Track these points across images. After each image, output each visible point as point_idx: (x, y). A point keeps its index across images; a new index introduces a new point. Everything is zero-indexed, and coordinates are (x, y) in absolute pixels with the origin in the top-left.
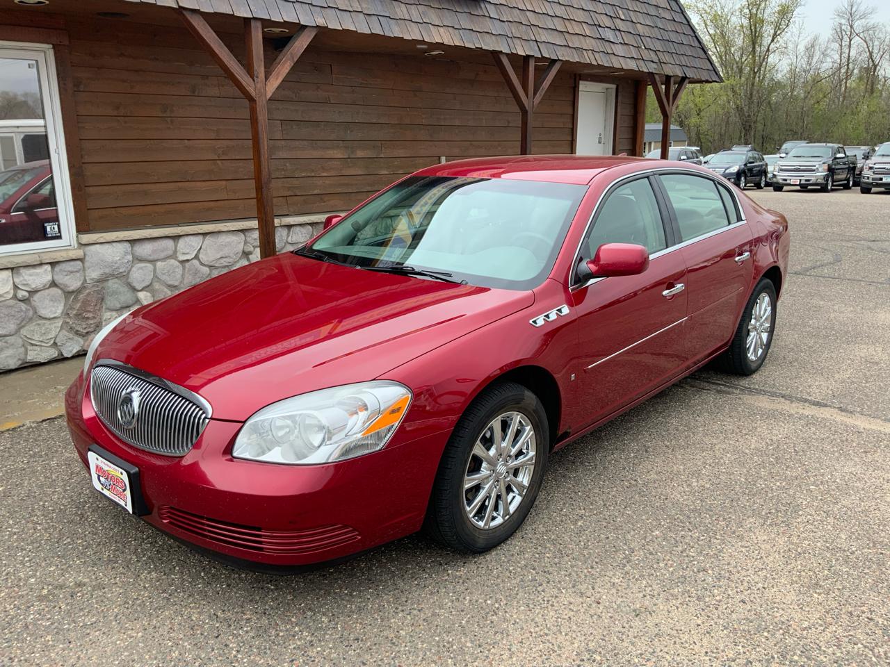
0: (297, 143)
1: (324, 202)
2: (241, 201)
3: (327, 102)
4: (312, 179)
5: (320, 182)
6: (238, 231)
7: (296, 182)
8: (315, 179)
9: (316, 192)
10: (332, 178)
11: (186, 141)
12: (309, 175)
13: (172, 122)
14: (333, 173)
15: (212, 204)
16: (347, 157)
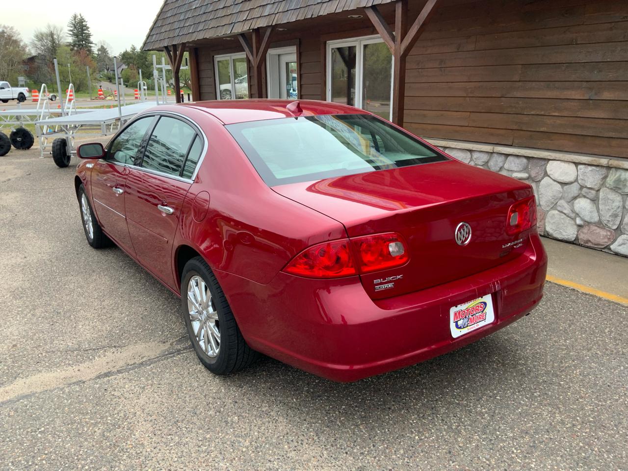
0: (534, 84)
1: (552, 140)
2: (477, 129)
3: (571, 43)
4: (542, 117)
5: (549, 121)
6: (467, 150)
7: (526, 119)
8: (545, 117)
9: (542, 129)
10: (566, 118)
11: (450, 83)
12: (538, 113)
13: (444, 71)
14: (565, 114)
15: (459, 128)
16: (588, 98)
